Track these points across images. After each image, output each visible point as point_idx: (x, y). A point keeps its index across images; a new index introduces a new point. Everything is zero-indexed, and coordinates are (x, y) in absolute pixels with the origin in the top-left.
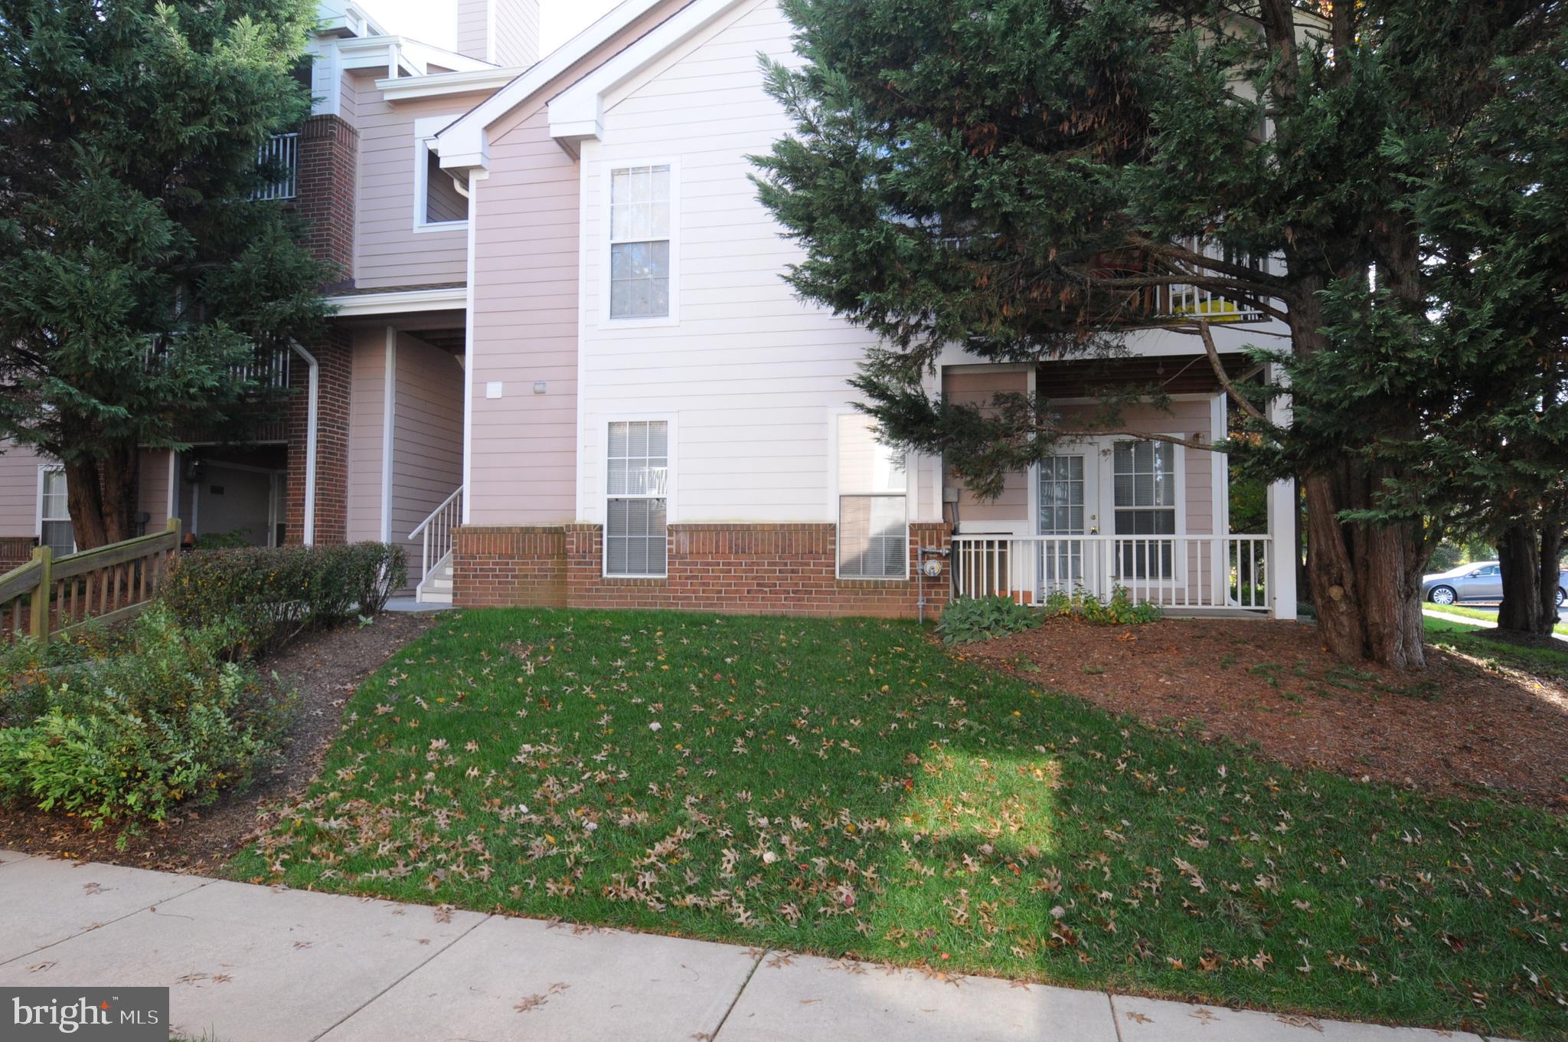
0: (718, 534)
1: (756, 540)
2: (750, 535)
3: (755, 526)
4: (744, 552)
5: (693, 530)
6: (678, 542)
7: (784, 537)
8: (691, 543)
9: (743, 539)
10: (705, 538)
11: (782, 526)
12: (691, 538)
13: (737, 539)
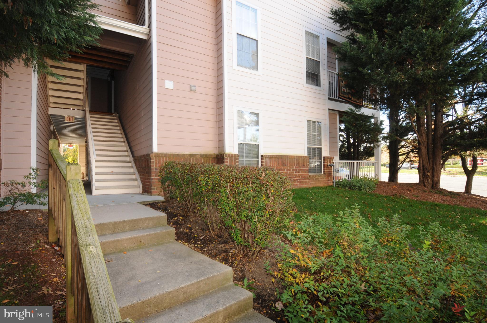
0: (278, 159)
1: (289, 161)
2: (288, 159)
3: (290, 156)
4: (286, 166)
5: (272, 157)
6: (266, 162)
7: (296, 160)
8: (270, 162)
9: (286, 161)
10: (274, 160)
11: (297, 156)
12: (270, 160)
13: (284, 161)
